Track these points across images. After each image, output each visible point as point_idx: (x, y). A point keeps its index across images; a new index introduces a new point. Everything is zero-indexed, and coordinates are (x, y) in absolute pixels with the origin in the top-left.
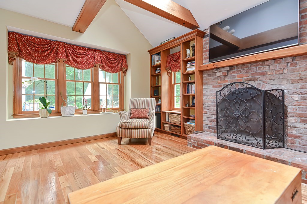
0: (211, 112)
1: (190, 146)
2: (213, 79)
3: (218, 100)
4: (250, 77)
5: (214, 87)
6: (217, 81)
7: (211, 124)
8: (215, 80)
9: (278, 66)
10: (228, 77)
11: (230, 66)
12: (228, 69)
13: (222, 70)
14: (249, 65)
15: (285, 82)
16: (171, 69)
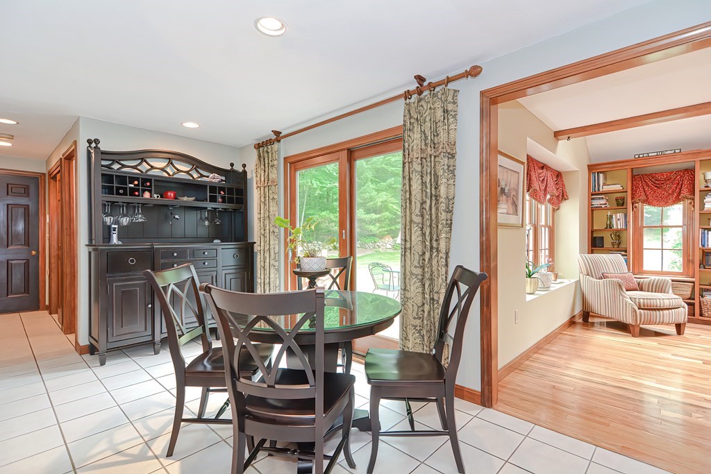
16: (647, 202)
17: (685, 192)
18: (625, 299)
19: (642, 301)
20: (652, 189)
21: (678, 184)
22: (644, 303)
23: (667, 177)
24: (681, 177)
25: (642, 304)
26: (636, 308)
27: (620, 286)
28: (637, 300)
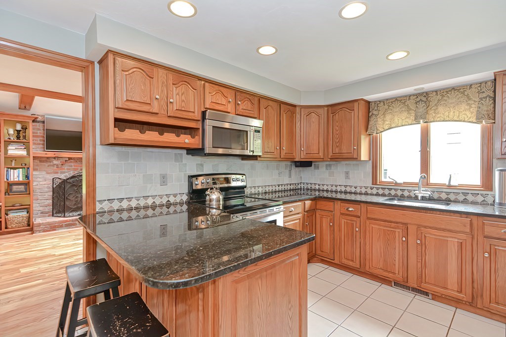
0: (45, 198)
2: (47, 165)
5: (48, 173)
6: (52, 168)
8: (49, 167)
10: (65, 165)
11: (69, 158)
12: (68, 160)
13: (61, 159)
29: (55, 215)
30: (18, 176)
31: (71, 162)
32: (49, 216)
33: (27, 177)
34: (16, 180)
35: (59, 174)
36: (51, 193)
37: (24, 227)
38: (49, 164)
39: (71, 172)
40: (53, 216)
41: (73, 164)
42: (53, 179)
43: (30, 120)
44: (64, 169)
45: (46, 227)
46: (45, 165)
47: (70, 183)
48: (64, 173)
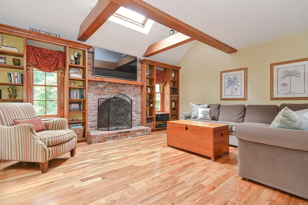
0: (93, 114)
1: (95, 143)
2: (94, 88)
3: (99, 105)
4: (118, 91)
5: (95, 95)
6: (97, 90)
7: (92, 124)
8: (96, 90)
9: (130, 88)
10: (106, 89)
11: (109, 82)
12: (108, 84)
13: (104, 83)
14: (118, 84)
15: (131, 96)
16: (37, 66)
17: (60, 65)
18: (35, 141)
19: (50, 139)
20: (40, 58)
21: (56, 59)
22: (52, 141)
23: (50, 53)
24: (58, 55)
25: (50, 143)
26: (46, 147)
27: (31, 130)
28: (47, 140)
29: (99, 129)
30: (77, 96)
31: (110, 86)
32: (95, 129)
33: (82, 96)
34: (74, 98)
35: (102, 96)
36: (97, 111)
37: (80, 138)
38: (96, 87)
39: (110, 95)
40: (98, 129)
41: (111, 88)
42: (99, 99)
43: (86, 49)
44: (105, 92)
45: (100, 139)
46: (93, 87)
47: (112, 102)
48: (105, 95)
